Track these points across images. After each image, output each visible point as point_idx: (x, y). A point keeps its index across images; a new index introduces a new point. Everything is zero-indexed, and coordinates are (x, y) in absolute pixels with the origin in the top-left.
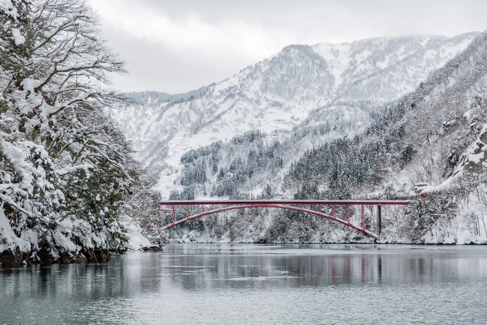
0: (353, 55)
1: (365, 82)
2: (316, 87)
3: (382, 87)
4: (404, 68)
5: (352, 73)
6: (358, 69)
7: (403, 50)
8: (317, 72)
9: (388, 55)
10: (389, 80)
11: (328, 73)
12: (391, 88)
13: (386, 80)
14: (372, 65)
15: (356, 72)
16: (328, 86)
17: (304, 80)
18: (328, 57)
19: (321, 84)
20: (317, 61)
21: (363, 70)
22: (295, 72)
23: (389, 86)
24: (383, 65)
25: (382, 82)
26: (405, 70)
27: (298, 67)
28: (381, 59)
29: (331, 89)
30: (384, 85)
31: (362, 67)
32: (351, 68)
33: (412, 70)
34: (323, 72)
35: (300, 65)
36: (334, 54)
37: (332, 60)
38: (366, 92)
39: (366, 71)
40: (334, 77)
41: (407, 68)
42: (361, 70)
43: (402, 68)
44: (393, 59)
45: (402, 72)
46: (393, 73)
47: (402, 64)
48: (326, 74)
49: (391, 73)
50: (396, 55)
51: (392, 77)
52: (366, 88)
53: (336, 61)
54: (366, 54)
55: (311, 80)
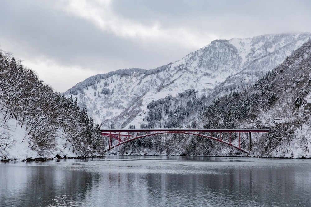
0: (253, 45)
1: (260, 61)
2: (231, 64)
3: (270, 63)
4: (284, 52)
5: (252, 56)
6: (256, 53)
7: (284, 41)
8: (231, 55)
9: (274, 44)
10: (275, 59)
11: (238, 56)
12: (276, 64)
13: (273, 59)
14: (264, 51)
15: (255, 54)
16: (238, 63)
17: (223, 60)
18: (238, 46)
19: (233, 62)
20: (231, 49)
21: (259, 54)
22: (218, 56)
23: (275, 62)
24: (271, 50)
25: (270, 60)
26: (285, 53)
27: (220, 53)
28: (270, 47)
29: (240, 65)
30: (272, 62)
31: (259, 52)
32: (251, 52)
33: (289, 53)
34: (235, 55)
35: (221, 51)
36: (242, 44)
37: (241, 48)
38: (261, 66)
39: (261, 54)
40: (241, 58)
41: (286, 52)
42: (258, 54)
43: (283, 52)
44: (277, 47)
45: (283, 54)
46: (277, 55)
47: (282, 49)
48: (237, 56)
49: (276, 55)
50: (279, 44)
51: (276, 57)
52: (260, 64)
53: (243, 48)
54: (261, 44)
55: (228, 60)
